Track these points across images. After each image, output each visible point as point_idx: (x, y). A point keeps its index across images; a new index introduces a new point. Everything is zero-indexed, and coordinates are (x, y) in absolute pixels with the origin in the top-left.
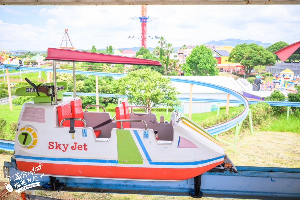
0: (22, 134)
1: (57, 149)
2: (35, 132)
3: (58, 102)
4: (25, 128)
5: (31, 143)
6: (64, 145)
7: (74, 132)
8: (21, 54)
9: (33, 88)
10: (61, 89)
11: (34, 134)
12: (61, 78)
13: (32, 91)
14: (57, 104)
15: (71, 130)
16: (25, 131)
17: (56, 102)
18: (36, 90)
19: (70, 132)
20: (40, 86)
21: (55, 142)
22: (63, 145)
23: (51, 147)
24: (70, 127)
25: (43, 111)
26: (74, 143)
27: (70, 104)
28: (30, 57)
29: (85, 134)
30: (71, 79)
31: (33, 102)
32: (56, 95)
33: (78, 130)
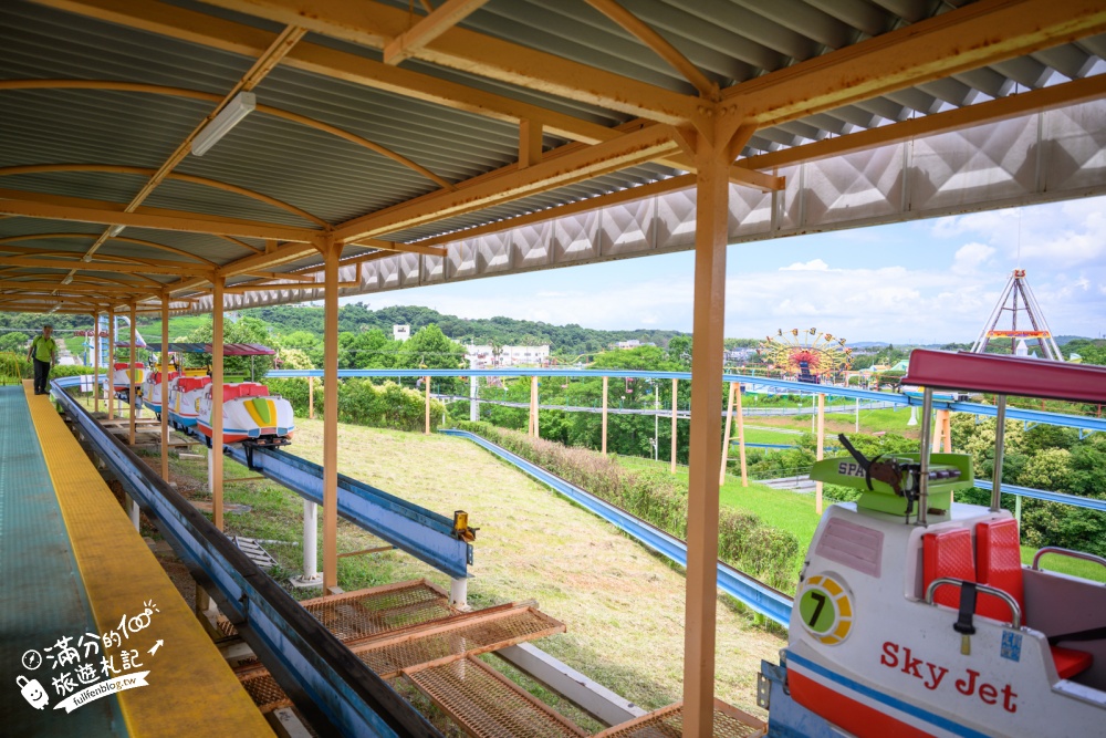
0: (810, 595)
1: (906, 670)
2: (845, 598)
3: (929, 518)
4: (821, 578)
5: (832, 628)
6: (932, 667)
7: (971, 631)
8: (865, 353)
9: (858, 465)
10: (946, 477)
11: (843, 603)
12: (984, 433)
13: (853, 473)
14: (924, 523)
15: (960, 620)
16: (819, 588)
17: (921, 518)
18: (864, 472)
19: (957, 627)
20: (878, 461)
21: (904, 649)
22: (928, 664)
23: (890, 660)
24: (957, 611)
25: (879, 538)
26: (968, 671)
27: (972, 533)
28: (891, 363)
29: (1011, 650)
30: (1019, 440)
31: (853, 507)
32: (925, 495)
33: (989, 629)
